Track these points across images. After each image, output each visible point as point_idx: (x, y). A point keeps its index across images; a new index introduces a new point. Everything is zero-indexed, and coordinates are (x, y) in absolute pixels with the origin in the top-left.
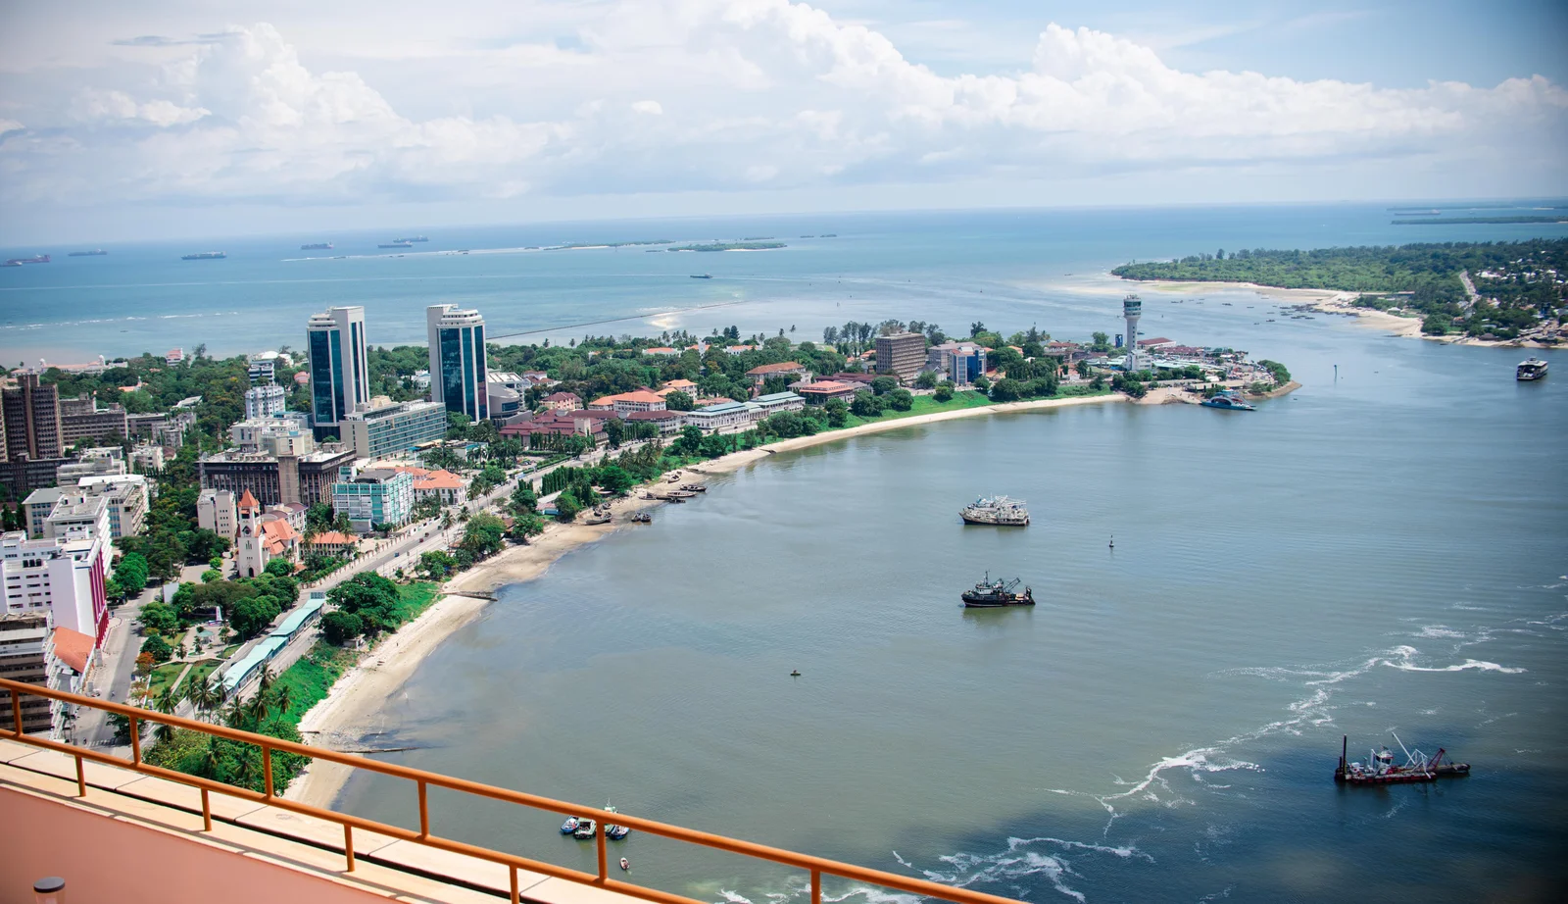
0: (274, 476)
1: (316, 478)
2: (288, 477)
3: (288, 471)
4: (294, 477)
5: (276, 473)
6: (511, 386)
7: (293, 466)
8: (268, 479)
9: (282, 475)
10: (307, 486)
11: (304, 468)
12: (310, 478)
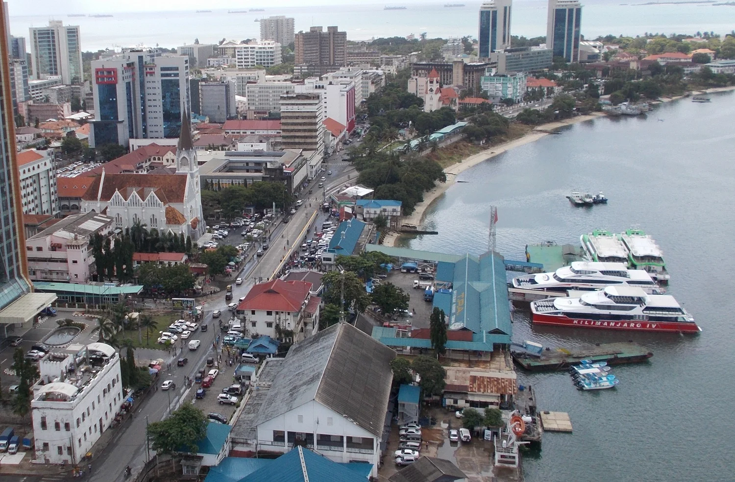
0: (450, 72)
1: (473, 74)
2: (458, 73)
3: (458, 69)
4: (460, 71)
5: (451, 70)
6: (595, 47)
7: (461, 66)
8: (447, 73)
9: (455, 71)
10: (467, 78)
11: (467, 68)
12: (469, 74)
